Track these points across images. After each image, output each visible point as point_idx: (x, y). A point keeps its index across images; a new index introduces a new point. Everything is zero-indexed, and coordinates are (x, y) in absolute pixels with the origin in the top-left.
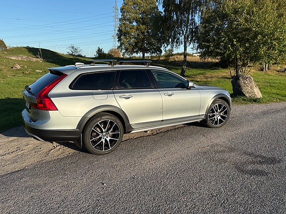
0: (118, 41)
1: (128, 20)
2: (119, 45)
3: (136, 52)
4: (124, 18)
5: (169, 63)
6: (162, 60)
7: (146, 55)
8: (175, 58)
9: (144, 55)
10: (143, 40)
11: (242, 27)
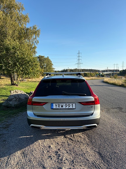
11: (19, 57)
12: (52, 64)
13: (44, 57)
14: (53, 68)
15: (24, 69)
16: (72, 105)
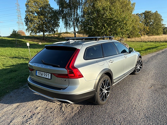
0: (26, 25)
1: (31, 12)
2: (27, 28)
3: (38, 32)
4: (29, 10)
5: (61, 38)
6: (56, 37)
7: (45, 34)
8: (63, 35)
9: (44, 34)
10: (42, 25)
11: (108, 17)
12: (162, 20)
13: (151, 12)
14: (163, 24)
15: (112, 29)
16: (48, 75)
